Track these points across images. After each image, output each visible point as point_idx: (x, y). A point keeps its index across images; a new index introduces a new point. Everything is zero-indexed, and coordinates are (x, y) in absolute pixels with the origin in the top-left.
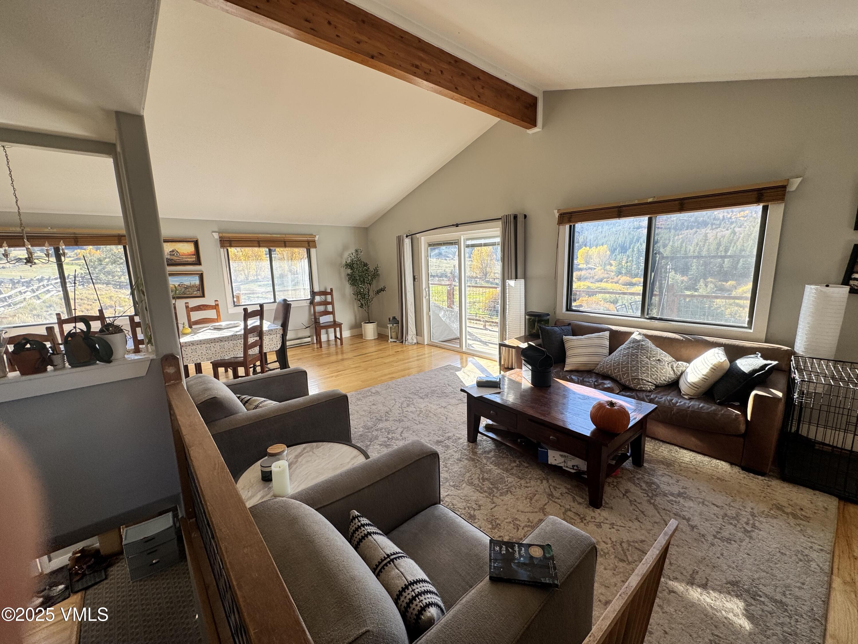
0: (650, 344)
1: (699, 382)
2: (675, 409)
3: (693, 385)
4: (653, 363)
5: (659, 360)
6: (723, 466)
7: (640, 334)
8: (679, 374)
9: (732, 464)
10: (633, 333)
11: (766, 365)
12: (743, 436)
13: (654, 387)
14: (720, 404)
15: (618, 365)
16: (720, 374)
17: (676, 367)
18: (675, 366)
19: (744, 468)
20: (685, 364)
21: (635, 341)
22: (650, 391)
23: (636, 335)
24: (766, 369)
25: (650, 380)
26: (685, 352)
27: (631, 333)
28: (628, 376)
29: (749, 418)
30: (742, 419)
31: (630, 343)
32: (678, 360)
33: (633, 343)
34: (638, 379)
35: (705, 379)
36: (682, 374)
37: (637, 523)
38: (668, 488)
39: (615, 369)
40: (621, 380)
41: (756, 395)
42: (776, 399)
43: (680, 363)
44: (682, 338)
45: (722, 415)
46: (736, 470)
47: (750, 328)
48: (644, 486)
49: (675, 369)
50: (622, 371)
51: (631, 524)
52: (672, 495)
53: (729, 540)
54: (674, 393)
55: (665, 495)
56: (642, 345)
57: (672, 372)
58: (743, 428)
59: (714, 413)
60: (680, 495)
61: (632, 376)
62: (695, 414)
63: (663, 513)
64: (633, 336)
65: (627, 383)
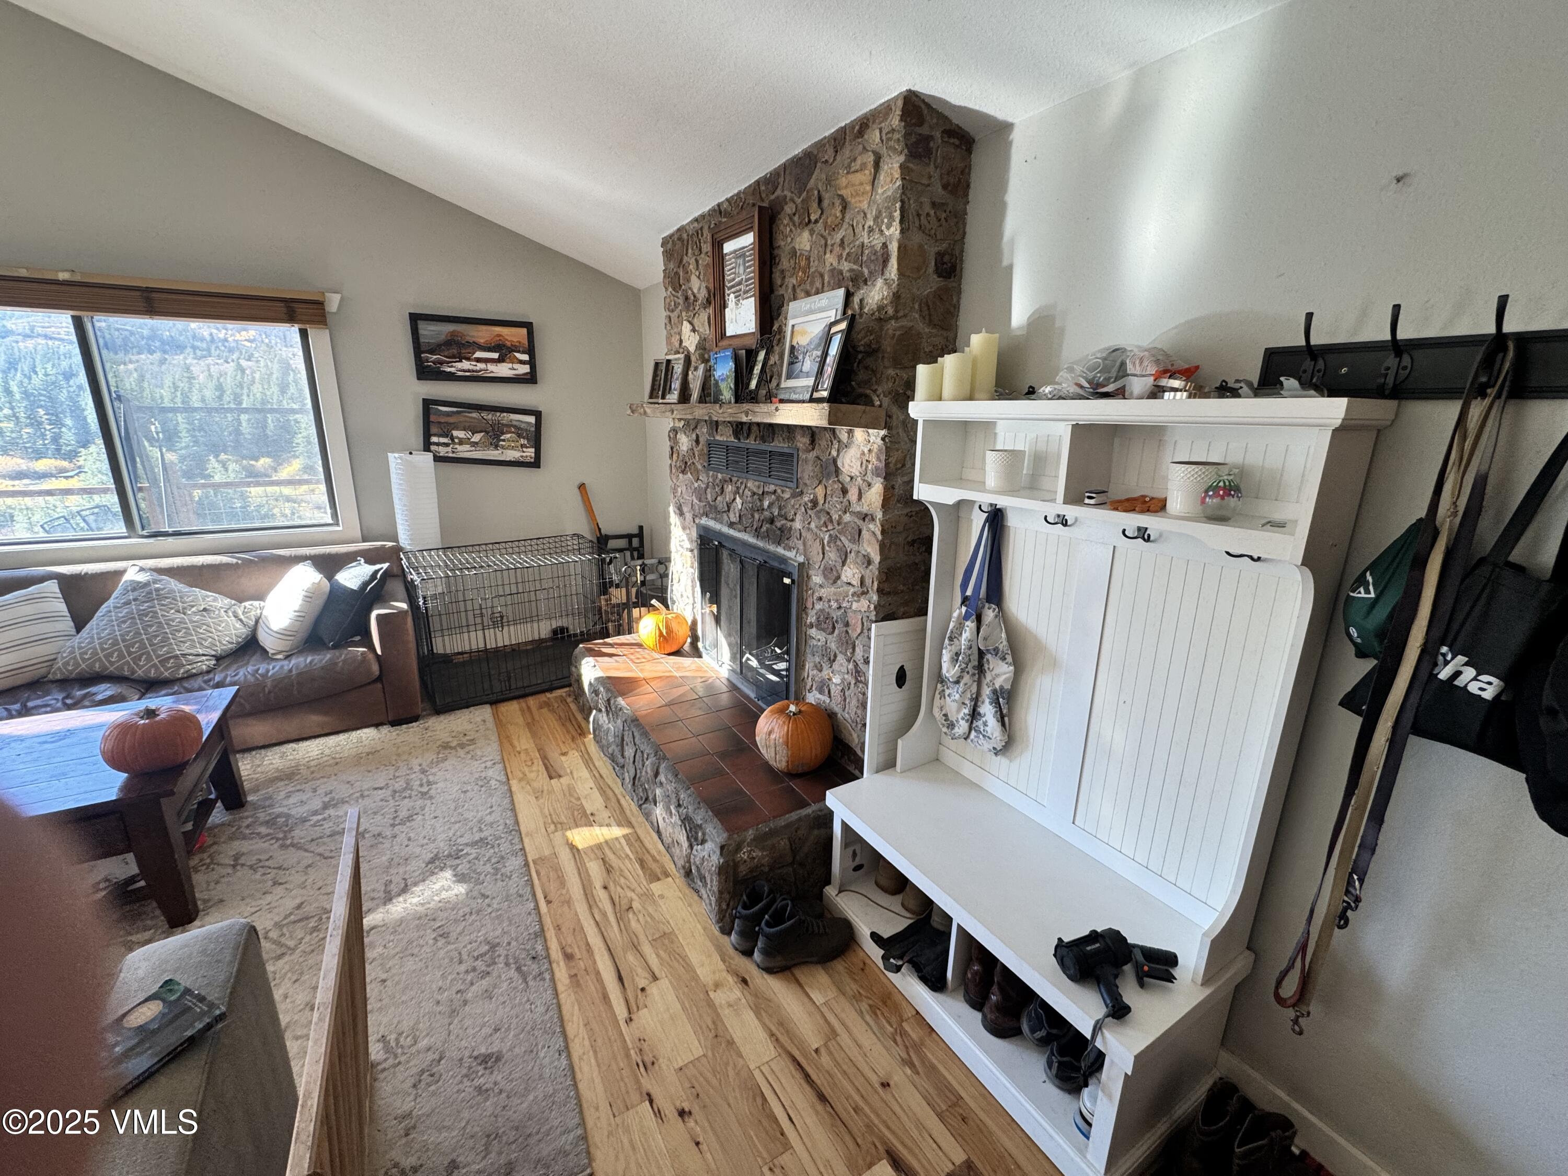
0: (173, 584)
1: (291, 625)
2: (269, 684)
3: (284, 634)
4: (196, 618)
5: (205, 610)
6: (368, 735)
7: (142, 570)
8: (252, 623)
9: (377, 725)
10: (124, 571)
11: (377, 572)
12: (379, 679)
13: (213, 662)
14: (335, 647)
15: (116, 643)
16: (320, 602)
17: (244, 613)
18: (240, 612)
19: (395, 723)
20: (256, 603)
21: (136, 586)
22: (208, 672)
23: (133, 573)
24: (378, 576)
25: (201, 652)
26: (248, 583)
27: (119, 573)
28: (149, 659)
29: (379, 652)
30: (371, 656)
31: (126, 591)
32: (240, 600)
33: (134, 590)
34: (176, 657)
35: (300, 617)
36: (257, 622)
37: (279, 890)
38: (306, 808)
39: (108, 656)
40: (133, 672)
41: (379, 617)
42: (402, 613)
43: (247, 604)
44: (235, 561)
45: (344, 661)
46: (385, 730)
47: (338, 524)
48: (263, 830)
49: (242, 617)
50: (130, 653)
51: (269, 898)
52: (315, 813)
53: (410, 818)
54: (257, 656)
55: (304, 820)
56: (157, 590)
57: (238, 625)
58: (375, 668)
59: (332, 664)
60: (326, 806)
61: (158, 656)
62: (305, 677)
63: (313, 847)
64: (127, 577)
65: (153, 674)
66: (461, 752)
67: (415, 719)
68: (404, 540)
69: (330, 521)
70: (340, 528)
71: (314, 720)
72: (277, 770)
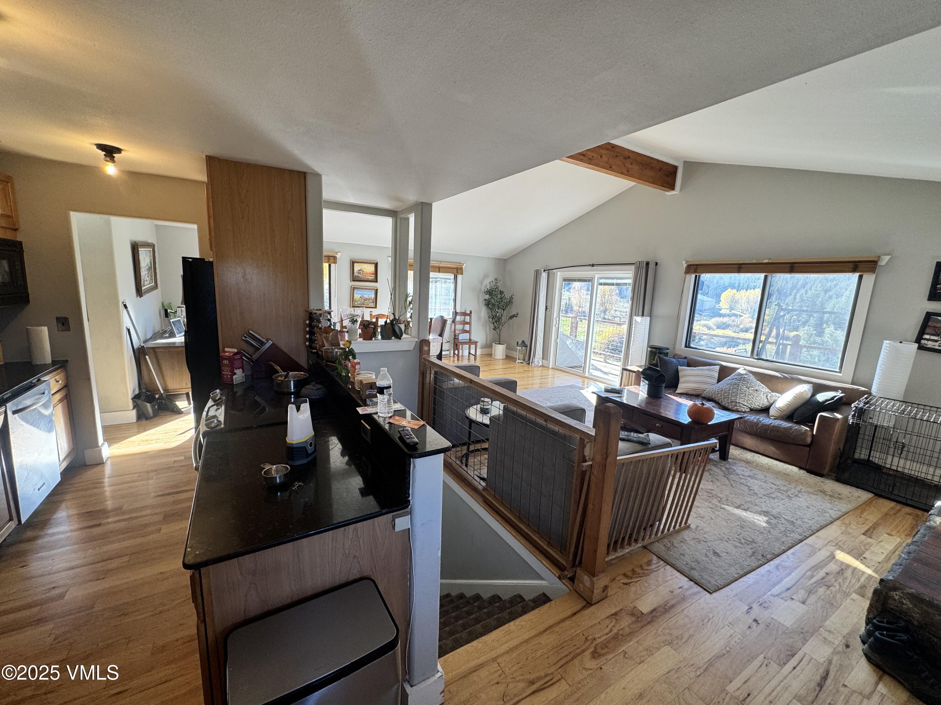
0: (752, 377)
1: (783, 407)
2: (760, 424)
3: (780, 410)
4: (751, 392)
5: (756, 390)
6: (793, 469)
7: (745, 369)
8: (772, 402)
9: (801, 468)
10: (738, 369)
11: (835, 396)
12: (809, 446)
13: (748, 410)
14: (796, 423)
15: (722, 391)
16: (800, 402)
17: (771, 397)
18: (769, 396)
19: (810, 471)
20: (778, 395)
21: (740, 374)
22: (744, 412)
23: (741, 370)
24: (835, 399)
25: (746, 404)
26: (780, 386)
28: (728, 400)
29: (814, 433)
30: (810, 433)
31: (735, 375)
32: (773, 392)
33: (738, 375)
34: (736, 402)
35: (789, 405)
36: (774, 402)
37: (711, 483)
38: (743, 473)
39: (718, 394)
40: (722, 402)
41: (821, 415)
42: (838, 420)
43: (774, 394)
44: (780, 376)
45: (796, 429)
46: (802, 472)
47: (840, 372)
48: (723, 469)
49: (769, 398)
50: (724, 395)
51: (707, 482)
52: (743, 475)
53: (774, 498)
54: (765, 415)
55: (737, 475)
56: (745, 377)
57: (766, 400)
58: (809, 440)
59: (790, 428)
60: (749, 476)
61: (731, 400)
62: (776, 429)
63: (731, 481)
64: (738, 371)
65: (726, 405)
66: (828, 497)
67: (821, 476)
68: (874, 390)
69: (838, 370)
70: (841, 375)
71: (771, 449)
72: (746, 459)
